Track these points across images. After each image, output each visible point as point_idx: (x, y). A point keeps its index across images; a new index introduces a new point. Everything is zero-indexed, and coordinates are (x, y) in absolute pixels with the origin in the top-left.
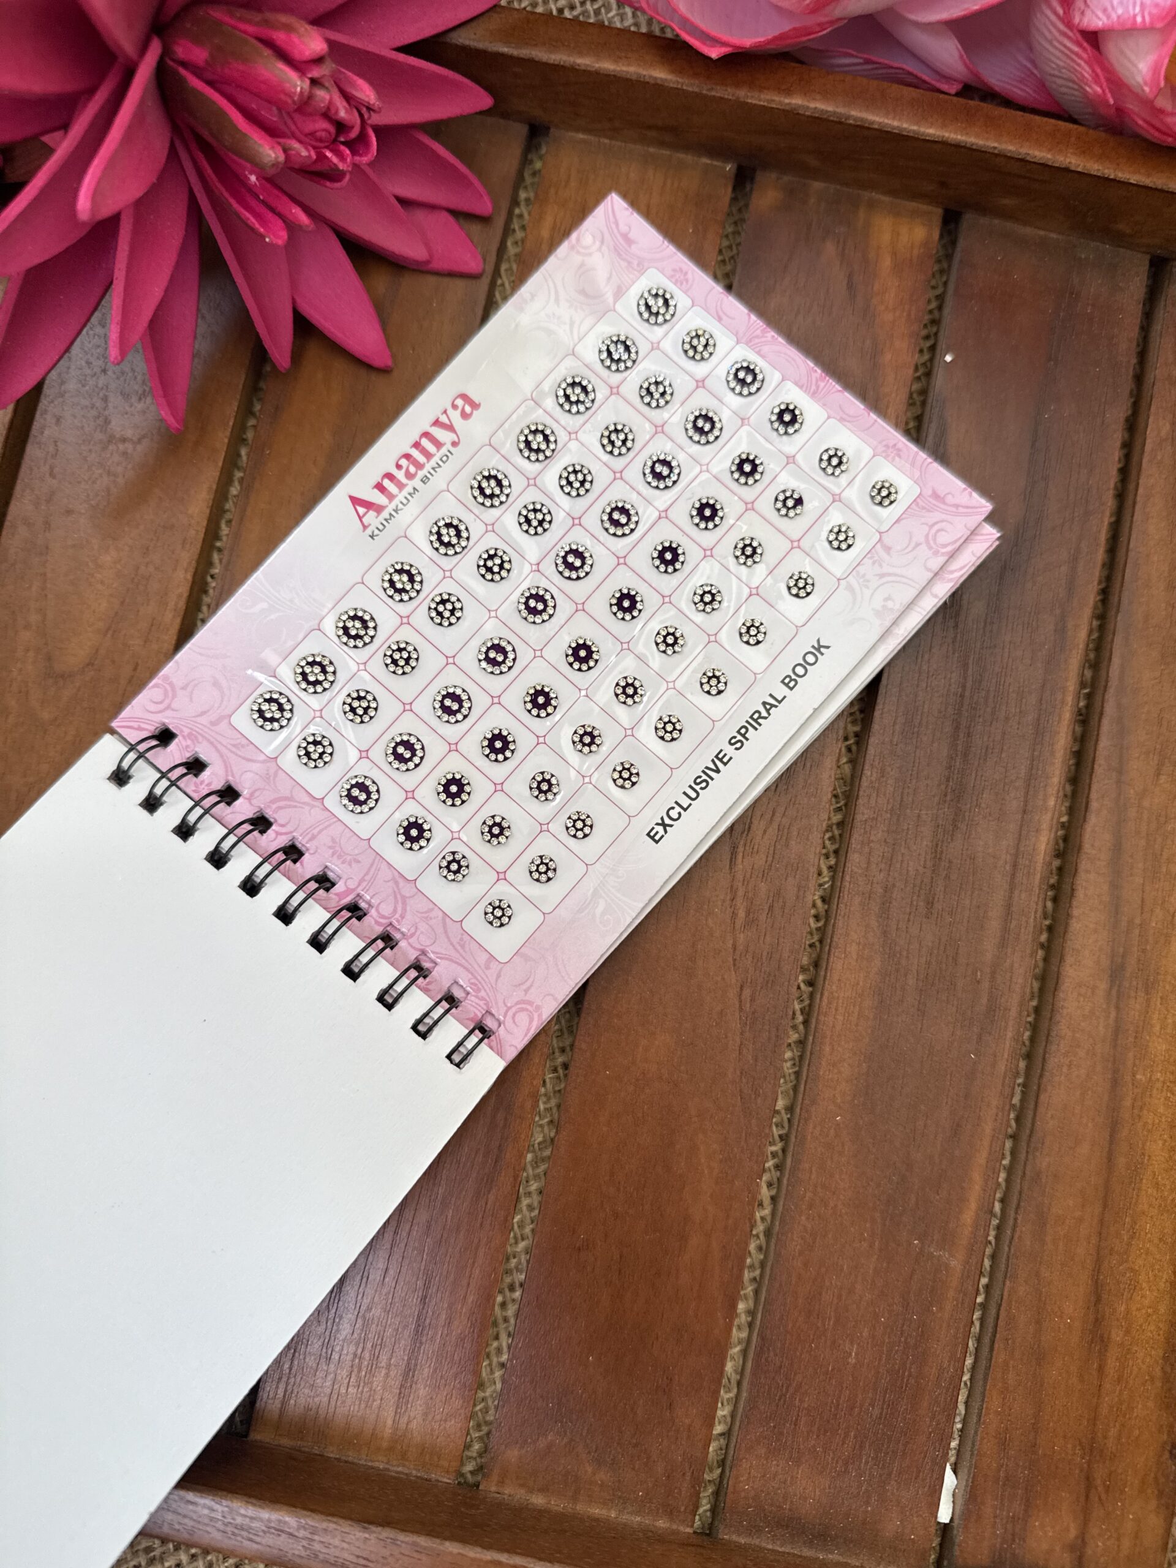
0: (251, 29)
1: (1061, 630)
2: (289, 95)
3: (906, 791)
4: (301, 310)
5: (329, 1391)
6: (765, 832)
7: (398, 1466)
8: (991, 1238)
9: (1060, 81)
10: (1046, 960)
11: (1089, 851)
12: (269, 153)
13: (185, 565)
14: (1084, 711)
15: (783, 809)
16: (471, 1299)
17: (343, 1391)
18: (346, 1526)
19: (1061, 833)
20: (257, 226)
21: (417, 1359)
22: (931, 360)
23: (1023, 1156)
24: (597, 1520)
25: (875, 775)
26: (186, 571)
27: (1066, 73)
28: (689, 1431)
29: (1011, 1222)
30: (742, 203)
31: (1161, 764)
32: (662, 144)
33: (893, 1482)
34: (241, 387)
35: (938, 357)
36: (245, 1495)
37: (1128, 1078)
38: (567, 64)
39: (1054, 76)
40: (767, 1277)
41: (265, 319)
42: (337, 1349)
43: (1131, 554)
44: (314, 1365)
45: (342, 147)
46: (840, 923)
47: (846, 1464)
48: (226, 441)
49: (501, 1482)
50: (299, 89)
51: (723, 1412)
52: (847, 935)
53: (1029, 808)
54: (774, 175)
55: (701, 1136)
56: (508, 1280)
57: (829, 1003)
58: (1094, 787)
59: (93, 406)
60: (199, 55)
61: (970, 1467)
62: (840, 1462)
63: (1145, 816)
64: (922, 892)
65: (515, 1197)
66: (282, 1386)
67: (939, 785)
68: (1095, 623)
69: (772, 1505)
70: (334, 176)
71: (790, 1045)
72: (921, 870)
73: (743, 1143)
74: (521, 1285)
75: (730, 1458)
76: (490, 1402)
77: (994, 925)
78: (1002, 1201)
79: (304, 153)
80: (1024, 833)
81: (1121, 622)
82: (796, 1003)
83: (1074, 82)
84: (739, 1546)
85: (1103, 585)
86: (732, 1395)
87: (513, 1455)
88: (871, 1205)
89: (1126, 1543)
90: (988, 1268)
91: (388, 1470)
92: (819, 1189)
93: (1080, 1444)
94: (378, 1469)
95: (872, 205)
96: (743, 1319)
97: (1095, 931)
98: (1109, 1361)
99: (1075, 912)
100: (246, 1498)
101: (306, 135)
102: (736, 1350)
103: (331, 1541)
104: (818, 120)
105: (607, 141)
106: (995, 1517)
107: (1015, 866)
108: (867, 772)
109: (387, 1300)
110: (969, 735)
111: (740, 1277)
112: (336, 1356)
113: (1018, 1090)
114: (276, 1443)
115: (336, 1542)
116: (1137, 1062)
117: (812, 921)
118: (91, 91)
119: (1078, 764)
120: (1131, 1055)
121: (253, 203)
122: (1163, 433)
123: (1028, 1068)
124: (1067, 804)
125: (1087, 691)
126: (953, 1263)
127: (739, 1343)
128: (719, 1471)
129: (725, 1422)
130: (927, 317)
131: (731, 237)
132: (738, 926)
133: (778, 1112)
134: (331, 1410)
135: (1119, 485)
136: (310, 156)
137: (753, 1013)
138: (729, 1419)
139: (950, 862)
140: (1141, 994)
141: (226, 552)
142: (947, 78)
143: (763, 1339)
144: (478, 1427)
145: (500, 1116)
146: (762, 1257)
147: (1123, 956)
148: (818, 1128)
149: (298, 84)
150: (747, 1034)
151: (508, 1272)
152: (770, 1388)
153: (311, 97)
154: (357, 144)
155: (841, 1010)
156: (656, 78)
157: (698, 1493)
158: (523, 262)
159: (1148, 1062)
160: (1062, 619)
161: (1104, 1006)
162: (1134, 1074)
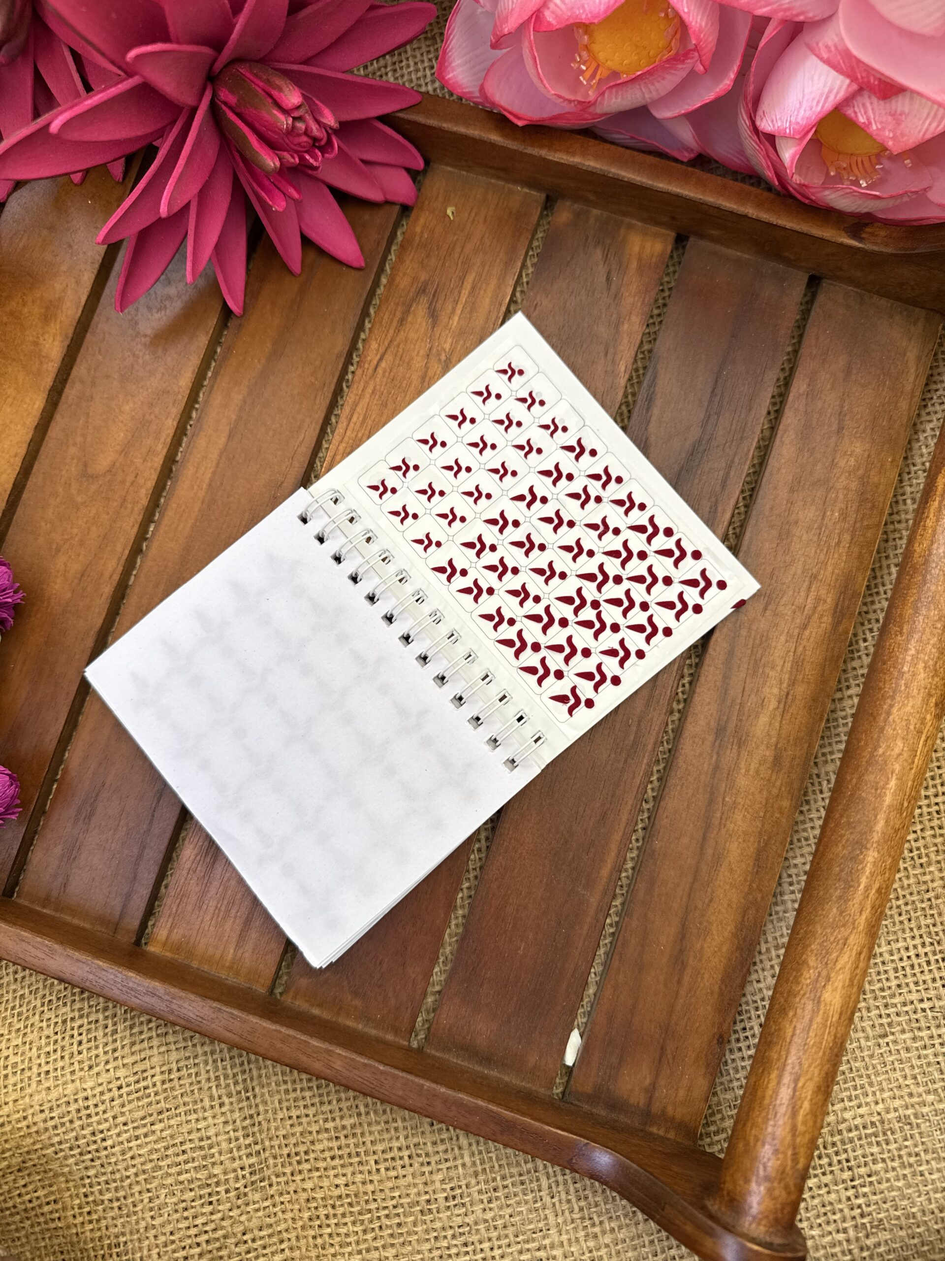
5: (198, 927)
7: (233, 978)
10: (680, 720)
12: (270, 162)
20: (267, 199)
23: (648, 841)
24: (349, 1028)
26: (174, 420)
31: (768, 603)
32: (498, 178)
33: (537, 1033)
36: (137, 970)
45: (316, 152)
47: (509, 1017)
48: (207, 342)
49: (294, 998)
54: (568, 203)
62: (505, 1015)
63: (753, 633)
66: (171, 920)
68: (742, 509)
69: (459, 1035)
78: (633, 868)
84: (434, 1057)
86: (447, 968)
87: (304, 982)
88: (544, 855)
89: (682, 1093)
91: (228, 980)
93: (660, 1026)
94: (222, 978)
95: (630, 227)
96: (460, 920)
97: (709, 704)
98: (685, 977)
99: (698, 690)
100: (137, 972)
103: (183, 1004)
104: (591, 173)
105: (464, 173)
106: (600, 1064)
112: (205, 907)
114: (160, 953)
115: (186, 1005)
116: (727, 790)
120: (723, 785)
122: (801, 391)
126: (592, 900)
130: (661, 301)
135: (773, 420)
140: (735, 747)
141: (199, 411)
142: (689, 150)
144: (288, 966)
147: (726, 722)
152: (467, 962)
153: (294, 127)
154: (326, 148)
156: (492, 139)
157: (415, 1021)
158: (403, 247)
159: (734, 791)
160: (716, 505)
161: (710, 752)
162: (724, 799)
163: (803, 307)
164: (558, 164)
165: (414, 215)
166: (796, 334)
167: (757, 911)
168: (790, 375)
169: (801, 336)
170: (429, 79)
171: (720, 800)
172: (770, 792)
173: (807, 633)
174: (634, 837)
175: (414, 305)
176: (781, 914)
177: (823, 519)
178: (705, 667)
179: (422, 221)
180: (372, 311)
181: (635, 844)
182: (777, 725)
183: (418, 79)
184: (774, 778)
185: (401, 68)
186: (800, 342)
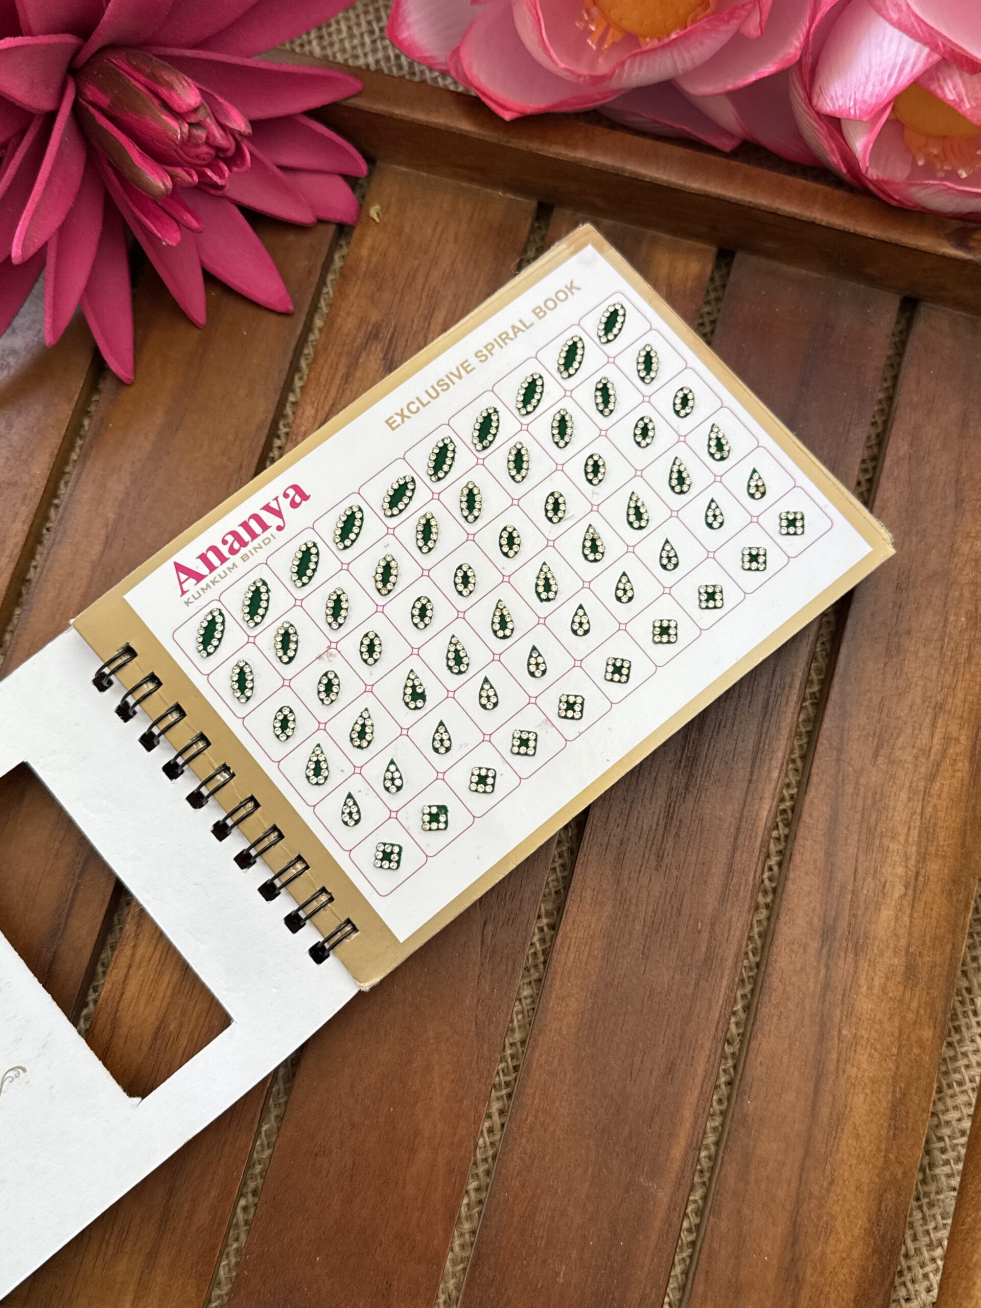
10: (769, 919)
11: (807, 820)
30: (544, 232)
31: (879, 747)
32: (472, 180)
46: (578, 870)
48: (70, 413)
52: (584, 880)
53: (755, 777)
54: (568, 212)
55: (436, 1056)
57: (563, 942)
58: (816, 763)
63: (862, 790)
64: (654, 847)
71: (530, 983)
72: (654, 827)
73: (473, 1065)
77: (716, 880)
80: (749, 799)
97: (809, 893)
98: (802, 1300)
99: (792, 875)
104: (598, 171)
107: (738, 829)
116: (844, 1018)
119: (808, 743)
120: (838, 1011)
122: (901, 453)
123: (747, 1019)
126: (660, 1194)
137: (493, 947)
139: (681, 821)
140: (850, 955)
147: (835, 919)
150: (485, 966)
155: (573, 949)
158: (344, 276)
159: (854, 1020)
161: (815, 964)
162: (840, 1031)
163: (897, 339)
164: (554, 161)
165: (356, 233)
166: (889, 375)
167: (899, 1194)
168: (884, 431)
169: (896, 378)
170: (368, 48)
171: (835, 1033)
172: (903, 1018)
173: (936, 786)
174: (715, 1097)
175: (364, 355)
176: (932, 1196)
177: (945, 626)
178: (800, 841)
179: (368, 242)
180: (303, 363)
181: (716, 1107)
182: (906, 920)
183: (354, 48)
184: (908, 995)
185: (330, 35)
186: (894, 386)
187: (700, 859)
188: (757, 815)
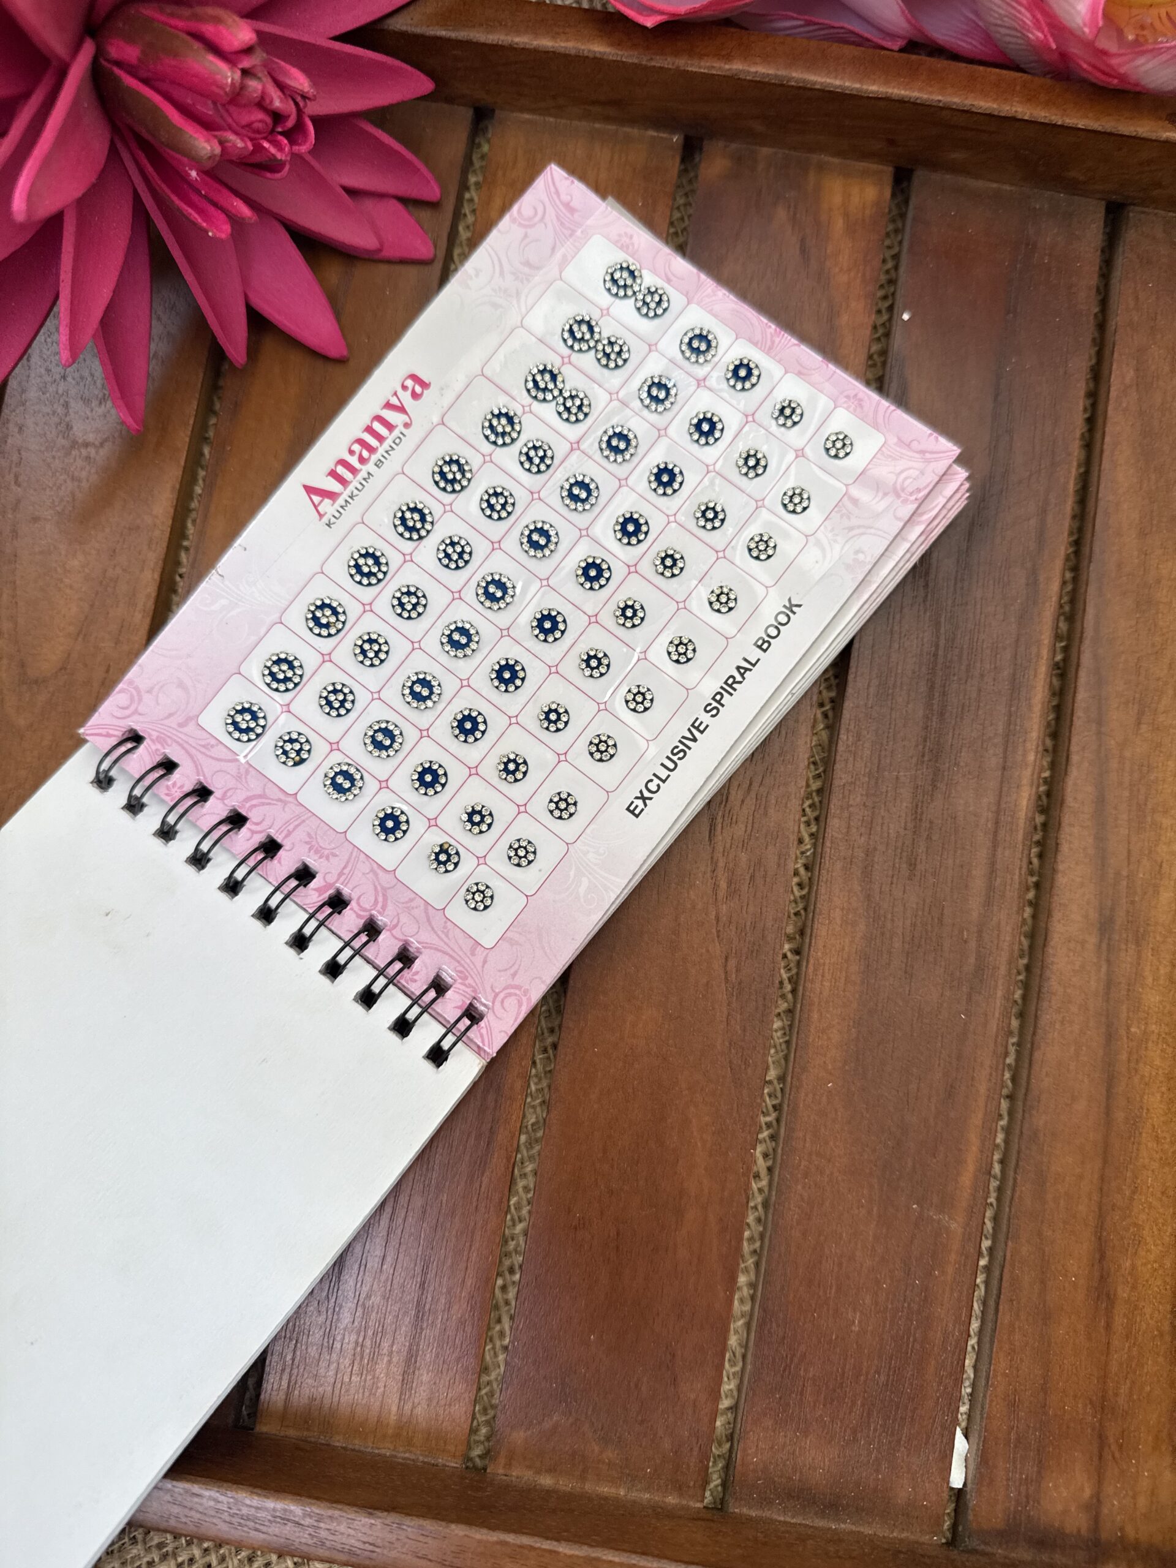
0: (180, 24)
1: (1033, 583)
2: (221, 87)
3: (883, 753)
4: (254, 306)
5: (333, 1380)
6: (743, 801)
7: (405, 1452)
8: (992, 1200)
9: (1003, 31)
10: (1034, 917)
11: (1072, 804)
12: (205, 146)
13: (152, 564)
14: (1061, 665)
15: (760, 778)
16: (469, 1282)
17: (346, 1379)
18: (351, 1513)
19: (1042, 788)
20: (200, 220)
21: (418, 1345)
22: (890, 319)
23: (1019, 1116)
24: (606, 1499)
25: (851, 739)
26: (153, 571)
27: (1008, 22)
28: (695, 1406)
29: (1010, 1183)
30: (692, 174)
31: (1141, 714)
32: (607, 119)
33: (902, 1449)
34: (199, 385)
35: (895, 316)
36: (250, 1485)
37: (1123, 1032)
38: (505, 43)
39: (996, 25)
40: (766, 1249)
41: (217, 315)
42: (339, 1338)
43: (1101, 504)
44: (317, 1356)
45: (280, 137)
46: (823, 890)
47: (854, 1432)
48: (187, 440)
49: (509, 1465)
50: (229, 80)
51: (728, 1386)
52: (830, 900)
53: (1009, 764)
54: (721, 144)
55: (692, 1109)
56: (507, 1263)
57: (815, 970)
58: (1074, 740)
59: (54, 413)
60: (132, 53)
61: (980, 1431)
62: (848, 1431)
63: (1127, 766)
64: (905, 854)
65: (509, 1178)
66: (286, 1377)
67: (917, 746)
68: (1069, 575)
69: (781, 1477)
70: (273, 166)
71: (779, 1014)
72: (902, 832)
73: (734, 1114)
74: (521, 1267)
75: (738, 1431)
76: (495, 1385)
77: (978, 884)
78: (1002, 1162)
79: (240, 144)
80: (1005, 789)
81: (1093, 572)
82: (782, 971)
83: (1016, 30)
84: (750, 1519)
85: (1075, 537)
86: (738, 1368)
87: (519, 1437)
88: (867, 1171)
89: (1142, 1501)
90: (991, 1231)
91: (396, 1457)
92: (814, 1157)
93: (1091, 1402)
94: (385, 1455)
95: (821, 167)
96: (746, 1292)
97: (1082, 885)
98: (1117, 1318)
99: (1061, 867)
100: (251, 1489)
101: (243, 127)
102: (740, 1323)
103: (338, 1528)
104: (760, 84)
105: (552, 119)
106: (1008, 1480)
107: (997, 823)
108: (843, 736)
109: (385, 1287)
110: (944, 694)
111: (739, 1248)
112: (337, 1345)
113: (1012, 1050)
114: (282, 1434)
115: (342, 1528)
116: (1131, 1014)
117: (795, 889)
118: (26, 96)
119: (1058, 719)
120: (1124, 1007)
121: (195, 198)
122: (1128, 381)
123: (1022, 1027)
124: (1049, 759)
125: (1063, 644)
126: (954, 1226)
127: (743, 1316)
128: (728, 1445)
129: (733, 1397)
130: (883, 278)
131: (682, 208)
132: (720, 897)
133: (770, 1082)
134: (336, 1399)
135: (1087, 435)
136: (246, 147)
137: (740, 984)
138: (735, 1393)
139: (931, 822)
140: (1132, 946)
141: (192, 551)
142: (892, 36)
143: (765, 1311)
144: (485, 1411)
145: (491, 1097)
146: (761, 1229)
147: (1112, 909)
148: (810, 1096)
149: (228, 75)
150: (734, 1005)
151: (507, 1255)
152: (774, 1359)
153: (243, 87)
154: (294, 134)
155: (828, 976)
156: (595, 52)
157: (707, 1468)
159: (1142, 1015)
160: (1034, 572)
161: (1095, 960)
162: (1128, 1028)
164: (705, 77)
178: (1065, 828)
186: (1106, 310)
187: (958, 861)
188: (1016, 805)
